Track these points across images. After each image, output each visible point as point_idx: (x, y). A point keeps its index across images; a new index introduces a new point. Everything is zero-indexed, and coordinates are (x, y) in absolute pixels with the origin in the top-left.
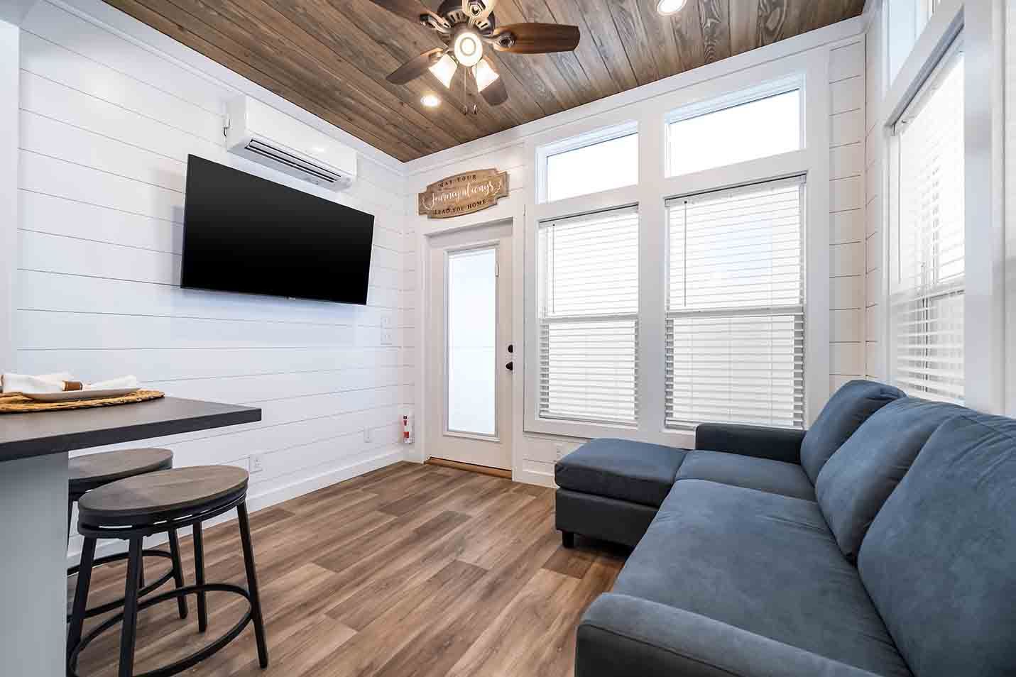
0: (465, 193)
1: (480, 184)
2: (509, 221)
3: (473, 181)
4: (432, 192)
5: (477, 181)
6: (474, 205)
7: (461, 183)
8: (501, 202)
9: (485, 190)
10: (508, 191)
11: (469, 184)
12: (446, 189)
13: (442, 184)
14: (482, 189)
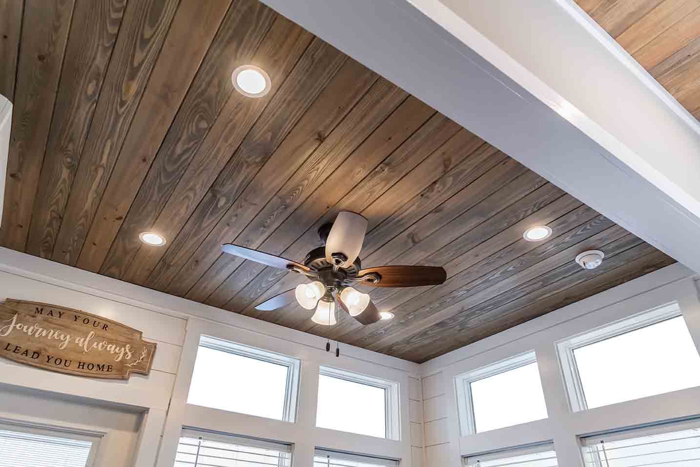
0: (80, 341)
1: (111, 341)
2: (141, 413)
3: (102, 333)
4: (15, 313)
5: (108, 334)
6: (91, 366)
7: (78, 325)
8: (134, 380)
9: (118, 353)
10: (150, 369)
11: (92, 332)
12: (45, 320)
13: (40, 309)
14: (112, 348)
